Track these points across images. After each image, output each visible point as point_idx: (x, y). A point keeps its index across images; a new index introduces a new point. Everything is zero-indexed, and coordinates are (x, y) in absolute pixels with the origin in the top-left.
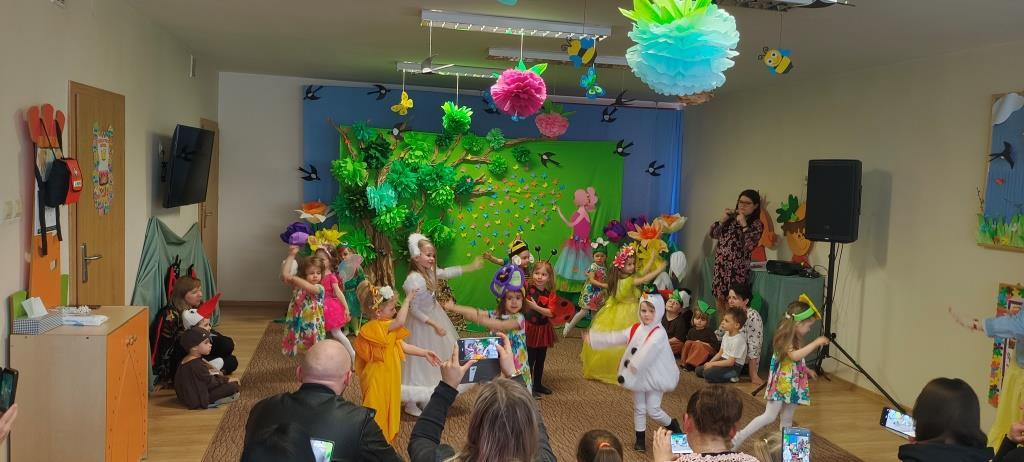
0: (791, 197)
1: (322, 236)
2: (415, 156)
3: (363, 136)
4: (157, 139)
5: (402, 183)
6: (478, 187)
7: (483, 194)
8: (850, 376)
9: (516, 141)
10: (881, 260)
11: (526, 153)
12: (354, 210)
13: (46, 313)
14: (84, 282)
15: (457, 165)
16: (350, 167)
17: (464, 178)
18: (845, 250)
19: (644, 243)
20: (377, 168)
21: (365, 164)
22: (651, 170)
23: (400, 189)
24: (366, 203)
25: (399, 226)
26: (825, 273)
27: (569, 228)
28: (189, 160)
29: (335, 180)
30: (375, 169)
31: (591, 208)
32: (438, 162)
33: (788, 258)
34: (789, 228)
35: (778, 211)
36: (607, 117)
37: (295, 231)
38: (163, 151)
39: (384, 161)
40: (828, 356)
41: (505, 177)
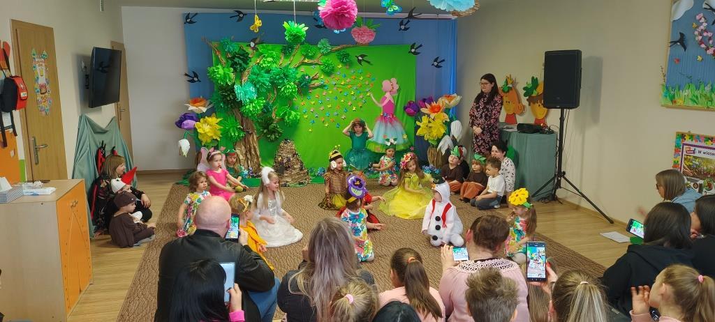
0: (533, 78)
1: (205, 122)
2: (267, 62)
3: (229, 48)
4: (80, 58)
5: (259, 81)
6: (313, 82)
7: (318, 87)
8: (575, 200)
9: (339, 47)
10: (595, 119)
11: (346, 56)
12: (226, 102)
13: (11, 188)
14: (36, 164)
15: (298, 67)
16: (221, 71)
17: (303, 76)
18: (571, 114)
19: (433, 116)
20: (241, 71)
21: (232, 69)
22: (436, 63)
23: (258, 86)
24: (235, 96)
25: (260, 112)
26: (557, 130)
27: (380, 108)
28: (105, 72)
29: (211, 82)
30: (239, 72)
31: (394, 93)
32: (284, 65)
33: (531, 121)
34: (531, 100)
35: (524, 89)
36: (403, 27)
37: (186, 119)
38: (85, 67)
39: (245, 66)
40: (560, 187)
41: (332, 74)
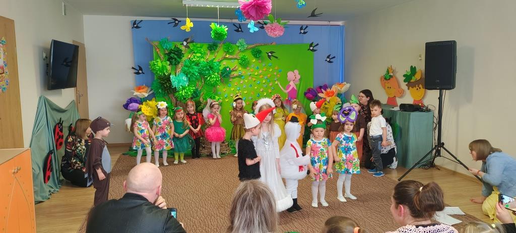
0: (412, 66)
1: (147, 105)
2: (196, 57)
3: (166, 46)
4: (42, 49)
5: (190, 72)
6: (233, 73)
9: (253, 46)
11: (259, 52)
12: (164, 89)
16: (160, 64)
17: (225, 68)
21: (168, 63)
22: (328, 60)
23: (189, 76)
24: (171, 84)
25: (191, 96)
26: (435, 110)
27: (285, 93)
29: (153, 74)
30: (174, 65)
31: (296, 82)
32: (210, 59)
33: (411, 102)
34: (410, 85)
35: (404, 76)
36: (302, 31)
37: (131, 103)
38: (46, 57)
39: (178, 60)
40: (440, 156)
41: (248, 67)
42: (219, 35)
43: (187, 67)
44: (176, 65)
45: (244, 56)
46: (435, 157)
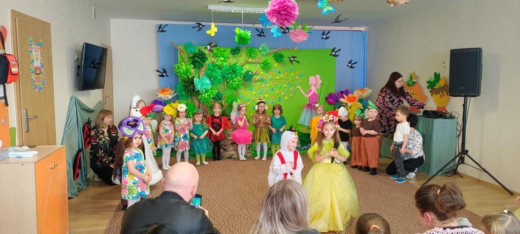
0: (435, 73)
2: (220, 60)
3: (191, 50)
4: (73, 51)
5: (213, 75)
6: (255, 77)
7: (258, 80)
9: (275, 50)
11: (281, 57)
12: (188, 91)
16: (185, 67)
17: (247, 72)
21: (192, 66)
22: (350, 65)
23: (212, 79)
24: (194, 87)
27: (307, 98)
29: (177, 77)
31: (318, 86)
32: (233, 63)
35: (428, 82)
36: (324, 37)
38: (78, 59)
40: (464, 163)
41: (269, 71)
42: (242, 39)
43: (210, 70)
44: (199, 68)
45: (267, 60)
46: (458, 165)
